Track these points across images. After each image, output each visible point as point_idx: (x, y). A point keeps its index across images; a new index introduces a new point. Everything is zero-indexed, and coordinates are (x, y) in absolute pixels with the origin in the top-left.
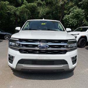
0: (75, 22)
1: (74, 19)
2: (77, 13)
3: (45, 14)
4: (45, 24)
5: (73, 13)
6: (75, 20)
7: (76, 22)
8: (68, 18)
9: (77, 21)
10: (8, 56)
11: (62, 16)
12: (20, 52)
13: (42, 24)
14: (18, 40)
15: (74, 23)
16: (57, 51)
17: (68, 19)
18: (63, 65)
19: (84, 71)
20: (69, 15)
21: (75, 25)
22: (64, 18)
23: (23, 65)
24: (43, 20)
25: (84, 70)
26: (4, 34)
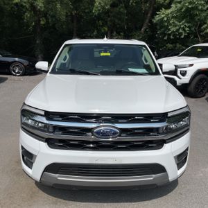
0: (184, 29)
1: (183, 19)
2: (190, 6)
3: (108, 7)
4: (109, 54)
5: (179, 5)
6: (183, 24)
7: (187, 29)
8: (165, 19)
9: (189, 27)
10: (21, 148)
11: (150, 12)
12: (49, 144)
13: (102, 54)
14: (43, 113)
15: (181, 31)
16: (140, 143)
17: (166, 21)
18: (154, 175)
19: (202, 172)
20: (169, 11)
21: (182, 37)
22: (157, 18)
23: (57, 175)
24: (105, 41)
25: (203, 170)
26: (8, 62)
